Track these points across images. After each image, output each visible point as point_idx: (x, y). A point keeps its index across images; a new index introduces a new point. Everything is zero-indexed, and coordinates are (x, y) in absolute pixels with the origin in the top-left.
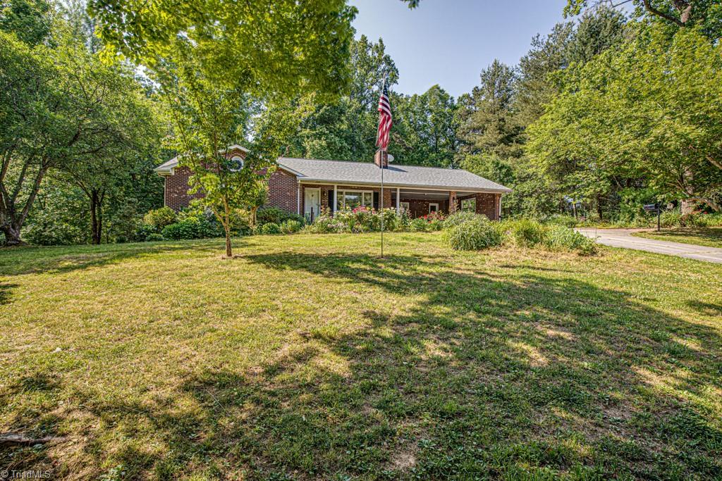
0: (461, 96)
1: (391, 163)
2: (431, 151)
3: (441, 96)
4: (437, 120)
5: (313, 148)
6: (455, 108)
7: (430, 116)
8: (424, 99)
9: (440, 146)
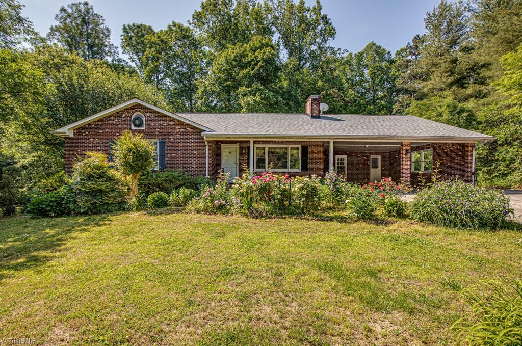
0: (399, 50)
1: (324, 113)
2: (368, 103)
3: (377, 51)
4: (375, 74)
5: (248, 104)
6: (392, 62)
7: (366, 72)
8: (360, 56)
9: (378, 99)
